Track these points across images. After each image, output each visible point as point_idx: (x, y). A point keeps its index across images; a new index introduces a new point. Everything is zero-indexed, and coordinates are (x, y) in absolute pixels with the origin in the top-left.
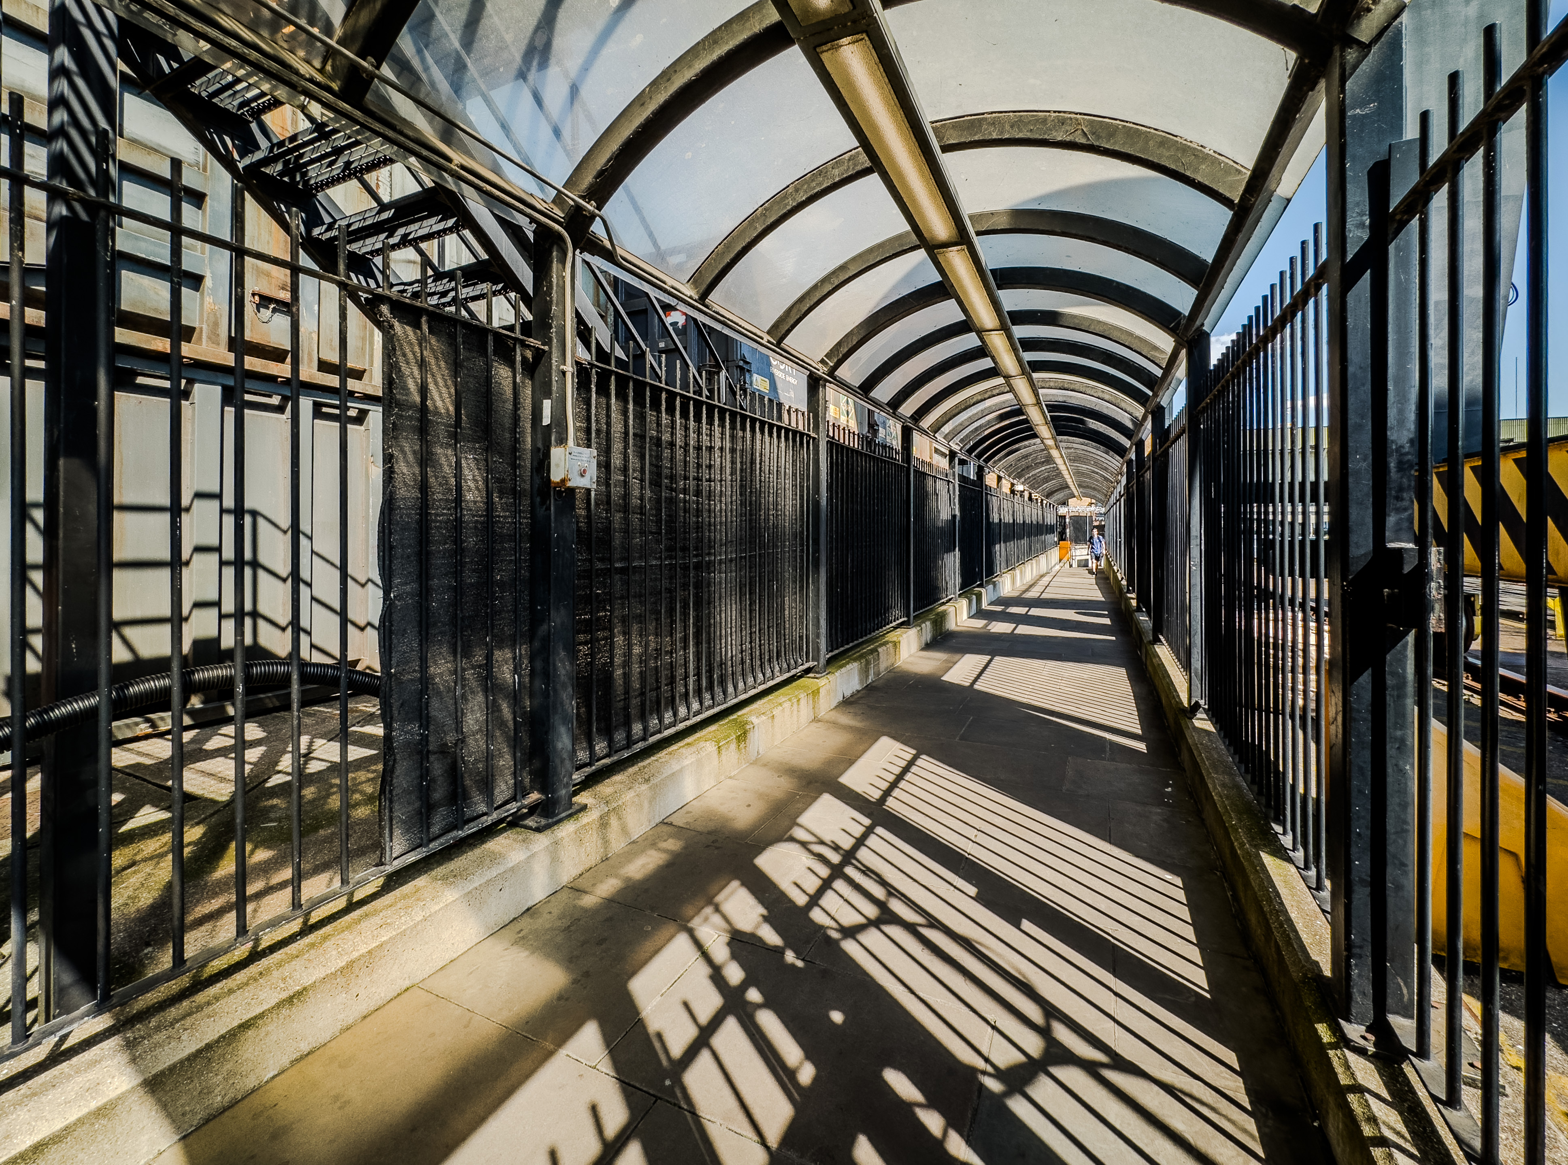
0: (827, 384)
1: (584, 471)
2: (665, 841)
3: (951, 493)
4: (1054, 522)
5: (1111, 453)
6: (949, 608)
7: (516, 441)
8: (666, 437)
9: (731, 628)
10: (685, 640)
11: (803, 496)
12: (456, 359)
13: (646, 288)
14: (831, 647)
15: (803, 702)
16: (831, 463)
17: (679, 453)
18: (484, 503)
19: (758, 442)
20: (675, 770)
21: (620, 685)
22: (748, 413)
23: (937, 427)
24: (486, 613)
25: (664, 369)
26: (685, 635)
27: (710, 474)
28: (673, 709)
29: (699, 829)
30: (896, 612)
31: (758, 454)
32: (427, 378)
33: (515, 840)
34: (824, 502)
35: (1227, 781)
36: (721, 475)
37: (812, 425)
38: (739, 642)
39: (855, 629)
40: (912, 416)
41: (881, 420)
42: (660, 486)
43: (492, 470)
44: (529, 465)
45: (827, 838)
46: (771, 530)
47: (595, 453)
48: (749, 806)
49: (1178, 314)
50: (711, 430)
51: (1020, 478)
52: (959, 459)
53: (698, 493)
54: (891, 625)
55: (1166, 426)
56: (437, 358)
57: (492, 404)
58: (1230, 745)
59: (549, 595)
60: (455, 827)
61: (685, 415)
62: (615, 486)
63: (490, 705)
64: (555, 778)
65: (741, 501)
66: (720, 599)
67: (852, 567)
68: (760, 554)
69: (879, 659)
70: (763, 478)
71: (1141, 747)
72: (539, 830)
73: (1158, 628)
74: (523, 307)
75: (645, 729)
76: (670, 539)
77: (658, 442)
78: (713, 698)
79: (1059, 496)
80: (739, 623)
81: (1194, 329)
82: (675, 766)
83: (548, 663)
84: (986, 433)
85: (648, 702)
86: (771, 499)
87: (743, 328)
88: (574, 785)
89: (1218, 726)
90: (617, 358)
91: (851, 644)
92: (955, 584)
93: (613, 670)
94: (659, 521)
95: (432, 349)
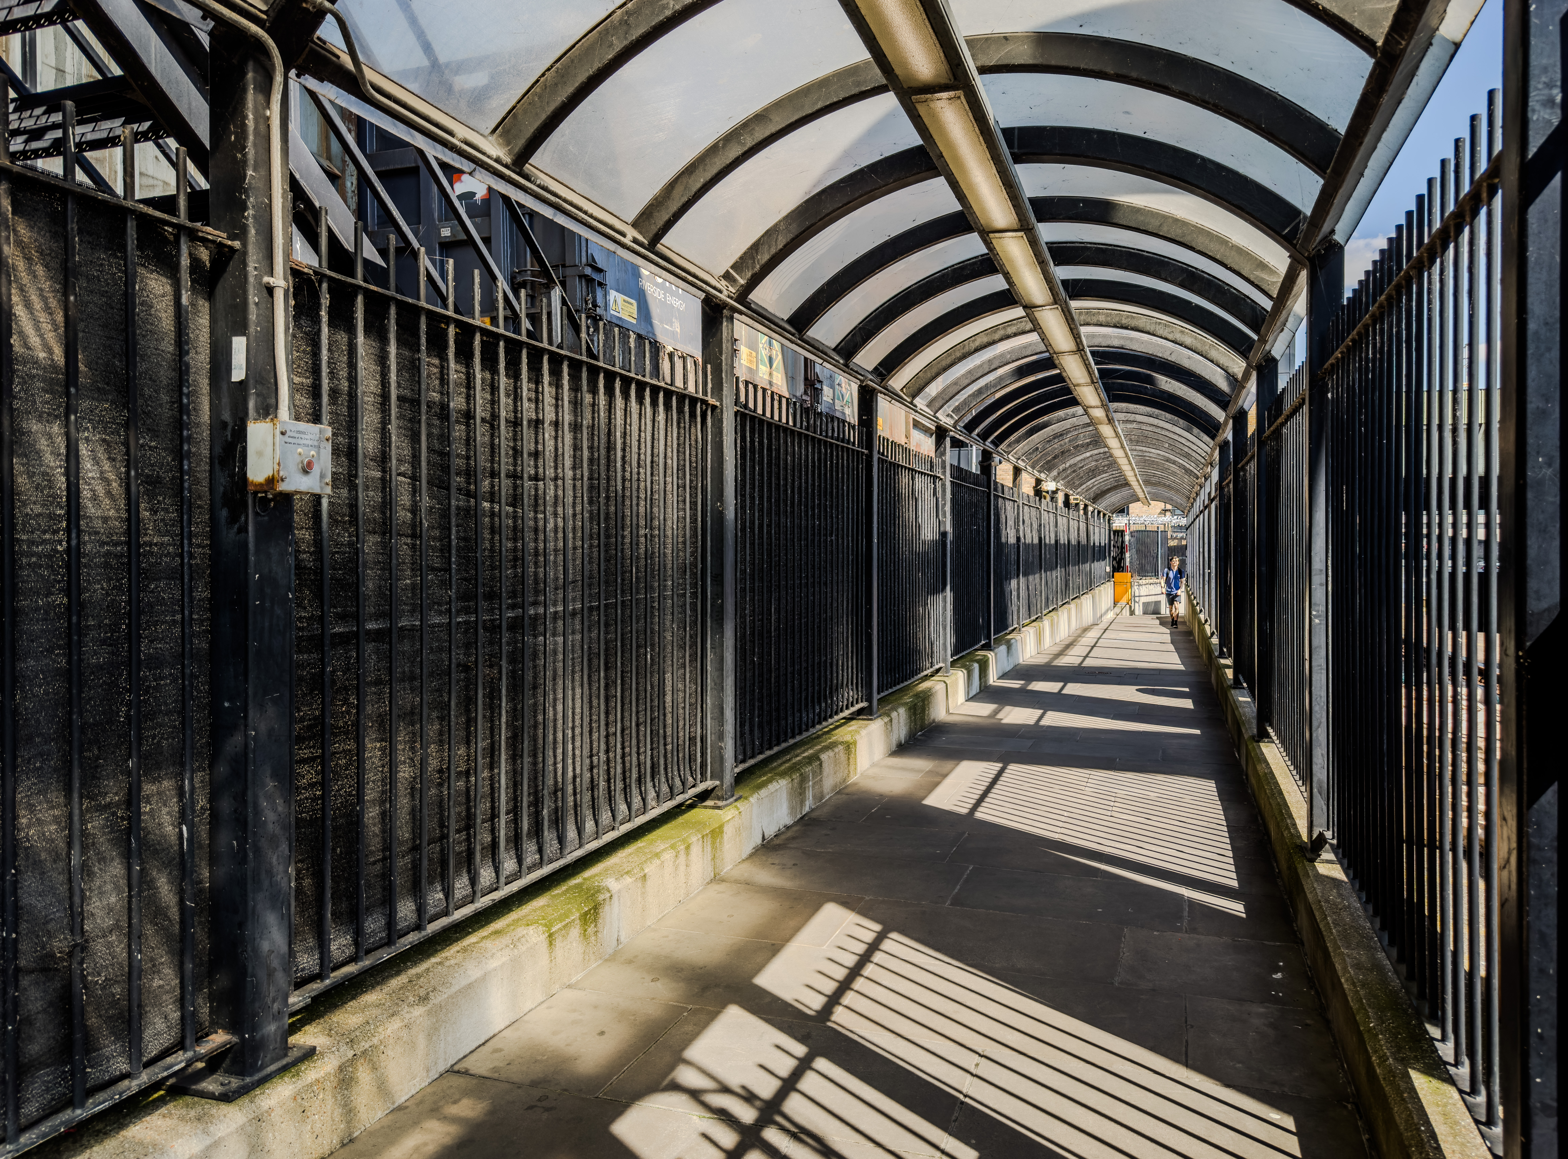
0: (736, 315)
1: (310, 464)
2: (455, 1102)
3: (939, 495)
4: (1104, 541)
5: (1196, 430)
6: (935, 685)
7: (183, 409)
8: (457, 403)
9: (573, 729)
10: (492, 751)
11: (696, 503)
12: (66, 261)
13: (419, 141)
14: (743, 752)
15: (696, 850)
16: (743, 448)
17: (481, 433)
18: (122, 520)
19: (619, 414)
20: (473, 979)
21: (375, 835)
22: (601, 364)
23: (917, 387)
24: (128, 716)
25: (451, 284)
26: (492, 744)
27: (536, 467)
28: (469, 872)
29: (516, 1078)
30: (850, 693)
31: (618, 434)
32: (10, 295)
33: (182, 1119)
34: (730, 513)
35: (1363, 959)
36: (556, 468)
37: (710, 385)
38: (586, 752)
39: (783, 722)
40: (876, 369)
41: (827, 373)
42: (448, 489)
43: (137, 462)
44: (206, 452)
45: (734, 1081)
46: (642, 562)
47: (329, 431)
48: (602, 1033)
49: (1295, 212)
50: (537, 391)
51: (1050, 470)
52: (953, 438)
53: (516, 500)
54: (842, 715)
55: (1280, 390)
56: (28, 259)
57: (135, 343)
58: (1367, 901)
59: (246, 681)
60: (70, 1103)
61: (490, 363)
62: (367, 488)
63: (135, 881)
64: (257, 1005)
65: (591, 512)
66: (554, 679)
67: (778, 620)
68: (623, 602)
69: (821, 772)
70: (628, 475)
71: (1237, 908)
72: (226, 1098)
73: (1265, 716)
74: (191, 168)
75: (420, 910)
76: (465, 579)
77: (443, 412)
78: (540, 851)
79: (1114, 498)
80: (586, 720)
81: (1318, 239)
82: (473, 972)
83: (245, 802)
84: (998, 395)
85: (425, 863)
86: (642, 510)
87: (591, 216)
88: (292, 1015)
89: (1351, 873)
90: (367, 263)
91: (776, 749)
92: (945, 644)
93: (362, 809)
94: (446, 549)
95: (19, 243)
